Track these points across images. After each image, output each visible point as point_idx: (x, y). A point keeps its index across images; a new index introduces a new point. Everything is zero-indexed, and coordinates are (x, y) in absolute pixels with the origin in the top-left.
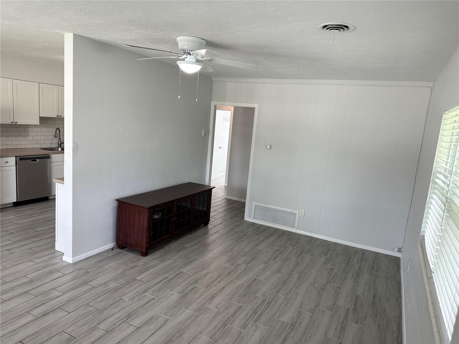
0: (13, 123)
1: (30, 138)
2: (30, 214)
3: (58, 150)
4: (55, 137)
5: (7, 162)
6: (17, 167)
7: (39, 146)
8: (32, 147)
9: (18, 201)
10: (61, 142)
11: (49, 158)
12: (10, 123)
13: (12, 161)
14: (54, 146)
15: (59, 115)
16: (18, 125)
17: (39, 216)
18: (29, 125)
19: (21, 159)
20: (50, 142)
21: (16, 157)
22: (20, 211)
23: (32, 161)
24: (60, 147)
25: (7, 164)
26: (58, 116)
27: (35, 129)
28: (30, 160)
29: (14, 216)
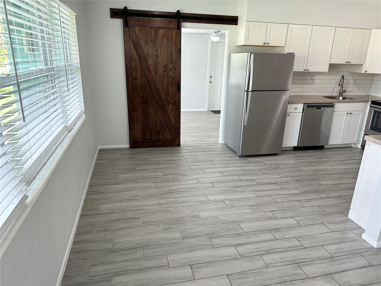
0: (305, 71)
1: (314, 86)
2: (310, 162)
3: (339, 99)
4: (339, 85)
5: (296, 109)
6: (303, 113)
7: (321, 94)
8: (315, 95)
9: (298, 146)
10: (342, 90)
11: (333, 107)
12: (302, 71)
13: (300, 107)
14: (334, 94)
15: (349, 61)
16: (309, 72)
17: (318, 165)
18: (316, 72)
19: (308, 106)
20: (331, 90)
21: (304, 104)
22: (300, 157)
23: (317, 109)
24: (341, 95)
25: (296, 111)
26: (347, 63)
27: (321, 77)
28: (316, 108)
29: (295, 161)
